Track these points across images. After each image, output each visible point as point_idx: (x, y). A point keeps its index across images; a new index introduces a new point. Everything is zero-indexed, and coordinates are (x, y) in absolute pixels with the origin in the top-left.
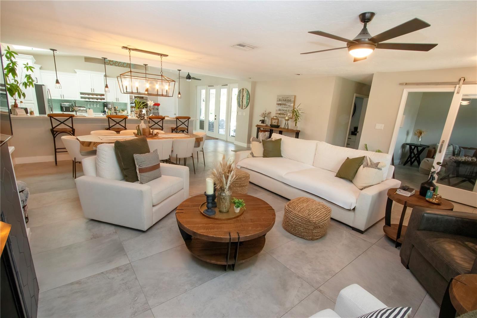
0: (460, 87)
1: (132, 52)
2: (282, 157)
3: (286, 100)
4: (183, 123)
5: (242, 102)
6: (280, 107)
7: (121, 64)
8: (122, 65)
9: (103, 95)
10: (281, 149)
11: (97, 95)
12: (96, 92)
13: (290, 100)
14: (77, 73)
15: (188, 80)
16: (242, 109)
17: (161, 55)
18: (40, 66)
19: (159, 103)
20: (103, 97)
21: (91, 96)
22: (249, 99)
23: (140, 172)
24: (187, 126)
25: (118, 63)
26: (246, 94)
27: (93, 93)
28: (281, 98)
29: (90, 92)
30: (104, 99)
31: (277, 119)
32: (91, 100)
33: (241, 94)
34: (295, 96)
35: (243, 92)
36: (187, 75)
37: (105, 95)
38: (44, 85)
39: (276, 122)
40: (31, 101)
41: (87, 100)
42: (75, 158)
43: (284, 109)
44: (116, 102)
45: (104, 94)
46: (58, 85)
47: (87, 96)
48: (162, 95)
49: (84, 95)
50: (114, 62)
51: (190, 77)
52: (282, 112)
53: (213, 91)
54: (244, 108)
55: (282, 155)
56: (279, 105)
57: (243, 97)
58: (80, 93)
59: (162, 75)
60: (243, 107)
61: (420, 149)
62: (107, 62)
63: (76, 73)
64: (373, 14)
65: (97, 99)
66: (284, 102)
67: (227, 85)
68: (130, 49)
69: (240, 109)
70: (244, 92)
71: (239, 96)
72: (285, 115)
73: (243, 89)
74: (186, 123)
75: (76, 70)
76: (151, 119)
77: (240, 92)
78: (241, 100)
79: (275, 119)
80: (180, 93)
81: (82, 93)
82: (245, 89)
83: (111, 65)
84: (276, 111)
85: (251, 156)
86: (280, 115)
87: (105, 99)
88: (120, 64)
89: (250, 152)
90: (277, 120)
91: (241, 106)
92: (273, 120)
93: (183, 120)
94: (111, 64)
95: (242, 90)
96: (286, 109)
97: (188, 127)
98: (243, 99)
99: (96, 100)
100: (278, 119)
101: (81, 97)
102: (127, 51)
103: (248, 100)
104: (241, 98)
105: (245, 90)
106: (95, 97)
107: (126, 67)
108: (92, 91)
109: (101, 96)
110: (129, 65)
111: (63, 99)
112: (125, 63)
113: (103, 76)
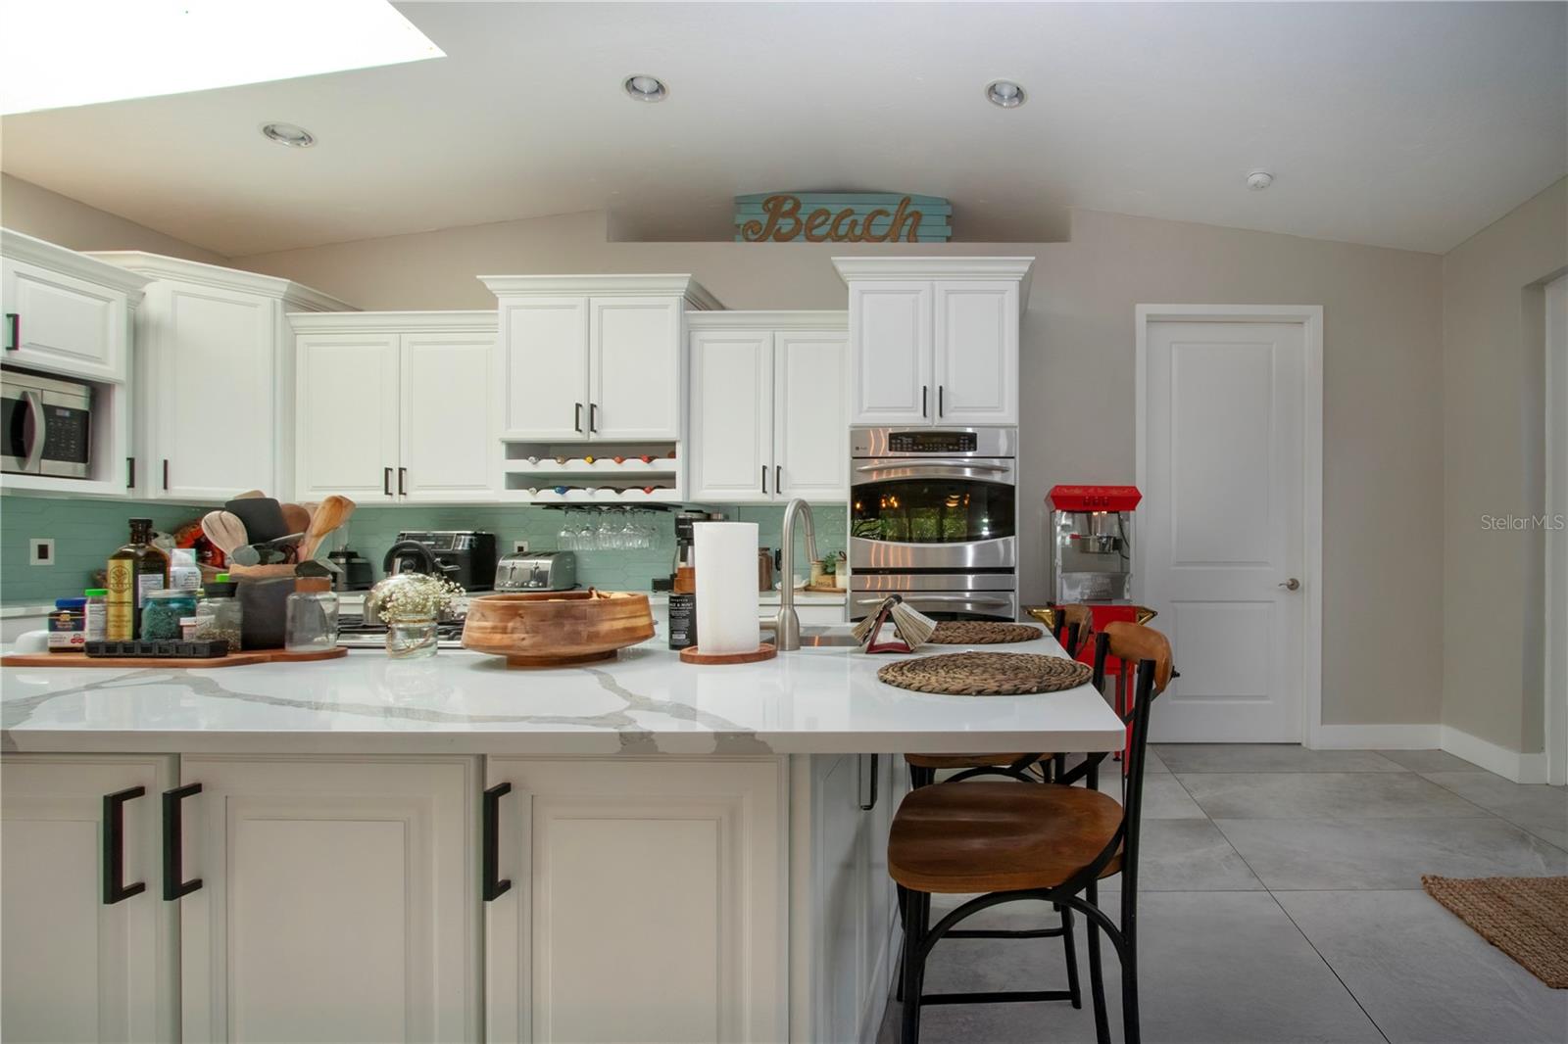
7: (854, 223)
8: (858, 231)
9: (667, 449)
11: (621, 450)
12: (608, 431)
20: (662, 465)
21: (579, 465)
25: (830, 221)
27: (590, 437)
29: (567, 432)
30: (667, 480)
32: (575, 496)
37: (679, 449)
41: (550, 496)
44: (763, 499)
45: (673, 444)
47: (546, 465)
49: (529, 456)
50: (804, 219)
58: (503, 448)
62: (758, 223)
75: (496, 282)
81: (515, 449)
83: (781, 238)
87: (678, 480)
88: (847, 221)
94: (785, 230)
99: (608, 496)
101: (509, 475)
106: (606, 466)
107: (889, 238)
108: (584, 423)
109: (650, 460)
110: (910, 221)
111: (396, 499)
112: (880, 212)
113: (674, 302)
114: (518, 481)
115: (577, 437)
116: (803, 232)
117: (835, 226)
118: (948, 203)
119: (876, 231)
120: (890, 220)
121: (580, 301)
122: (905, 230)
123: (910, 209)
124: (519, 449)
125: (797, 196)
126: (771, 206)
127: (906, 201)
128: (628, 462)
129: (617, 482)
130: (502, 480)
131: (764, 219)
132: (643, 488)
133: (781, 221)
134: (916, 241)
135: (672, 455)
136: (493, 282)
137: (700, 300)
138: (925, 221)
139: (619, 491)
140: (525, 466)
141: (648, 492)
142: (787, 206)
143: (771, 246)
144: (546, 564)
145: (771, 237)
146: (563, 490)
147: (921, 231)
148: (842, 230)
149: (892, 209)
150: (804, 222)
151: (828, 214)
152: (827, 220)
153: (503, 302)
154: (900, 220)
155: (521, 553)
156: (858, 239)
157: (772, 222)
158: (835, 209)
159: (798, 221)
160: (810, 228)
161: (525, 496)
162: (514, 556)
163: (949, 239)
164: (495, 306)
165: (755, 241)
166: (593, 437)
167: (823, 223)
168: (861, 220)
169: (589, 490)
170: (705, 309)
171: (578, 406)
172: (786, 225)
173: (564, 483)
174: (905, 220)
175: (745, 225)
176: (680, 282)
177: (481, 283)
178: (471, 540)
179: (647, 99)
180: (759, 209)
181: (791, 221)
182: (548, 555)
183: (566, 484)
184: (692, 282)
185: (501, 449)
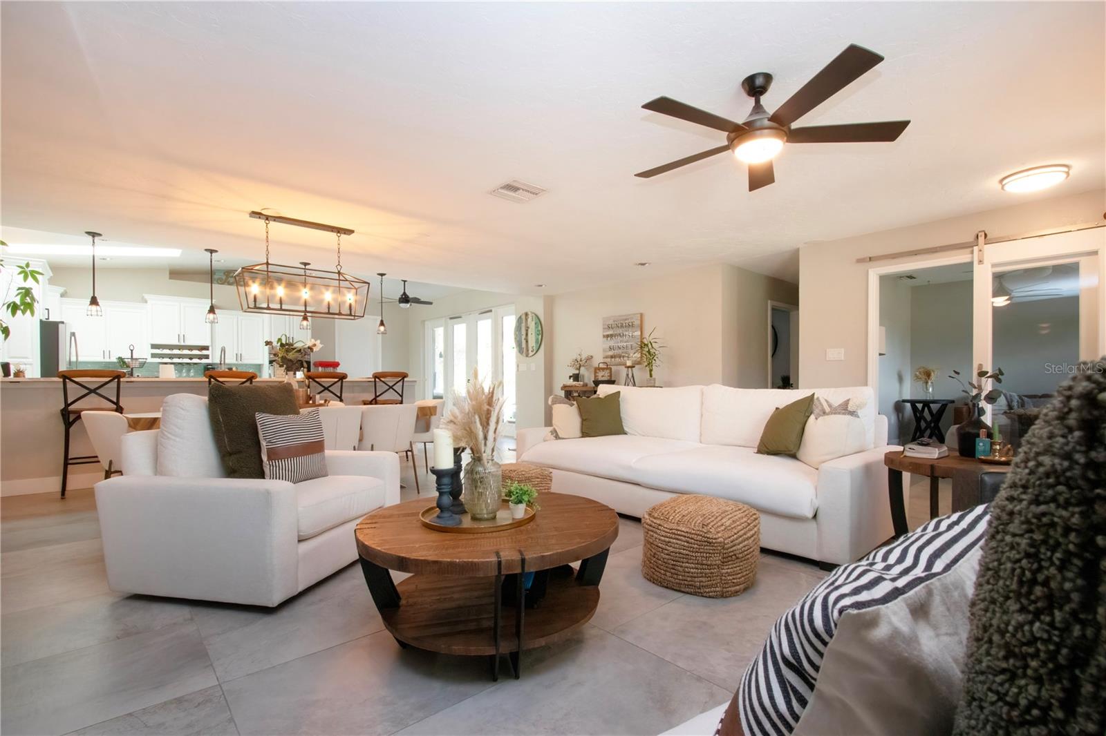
0: (980, 251)
1: (272, 224)
2: (626, 434)
3: (622, 326)
4: (391, 387)
5: (527, 342)
6: (611, 343)
9: (206, 348)
10: (622, 415)
11: (191, 348)
12: (188, 343)
13: (630, 324)
14: (149, 302)
15: (402, 305)
16: (527, 356)
17: (339, 231)
18: (61, 290)
19: (337, 361)
20: (205, 352)
21: (176, 352)
22: (541, 333)
23: (269, 458)
24: (401, 394)
26: (533, 323)
27: (182, 344)
28: (611, 322)
29: (175, 342)
30: (207, 357)
31: (607, 369)
32: (176, 360)
33: (523, 325)
34: (642, 315)
35: (526, 320)
36: (402, 295)
37: (210, 348)
38: (63, 323)
39: (606, 375)
40: (26, 358)
41: (167, 360)
42: (111, 463)
43: (622, 344)
44: (237, 362)
45: (208, 346)
46: (94, 307)
47: (167, 351)
48: (340, 314)
49: (159, 349)
51: (408, 297)
52: (617, 352)
53: (460, 330)
54: (531, 354)
55: (626, 429)
56: (609, 339)
57: (527, 330)
59: (339, 271)
60: (530, 351)
61: (935, 407)
62: (221, 278)
63: (146, 302)
64: (768, 78)
65: (191, 359)
66: (619, 331)
67: (491, 311)
68: (267, 218)
69: (523, 358)
70: (529, 320)
71: (518, 328)
72: (623, 357)
73: (526, 314)
74: (398, 387)
75: (146, 296)
76: (313, 379)
77: (519, 320)
78: (524, 337)
79: (603, 369)
80: (384, 322)
81: (154, 346)
82: (529, 313)
84: (604, 351)
85: (552, 437)
86: (613, 360)
87: (210, 357)
89: (551, 429)
90: (608, 371)
91: (525, 350)
92: (598, 371)
93: (390, 381)
94: (231, 282)
95: (524, 317)
96: (625, 344)
97: (402, 396)
98: (527, 335)
99: (187, 361)
100: (611, 369)
101: (152, 354)
102: (262, 222)
103: (540, 336)
104: (524, 332)
105: (530, 316)
106: (186, 352)
108: (181, 340)
109: (201, 351)
111: (108, 360)
114: (153, 356)
115: (178, 343)
126: (226, 274)
129: (190, 356)
130: (149, 355)
131: (224, 278)
132: (199, 359)
133: (229, 279)
135: (208, 350)
143: (227, 286)
145: (227, 283)
146: (172, 359)
157: (226, 279)
161: (157, 360)
165: (221, 284)
166: (185, 344)
169: (180, 359)
171: (179, 334)
172: (232, 280)
173: (172, 356)
175: (217, 279)
180: (222, 274)
185: (150, 346)
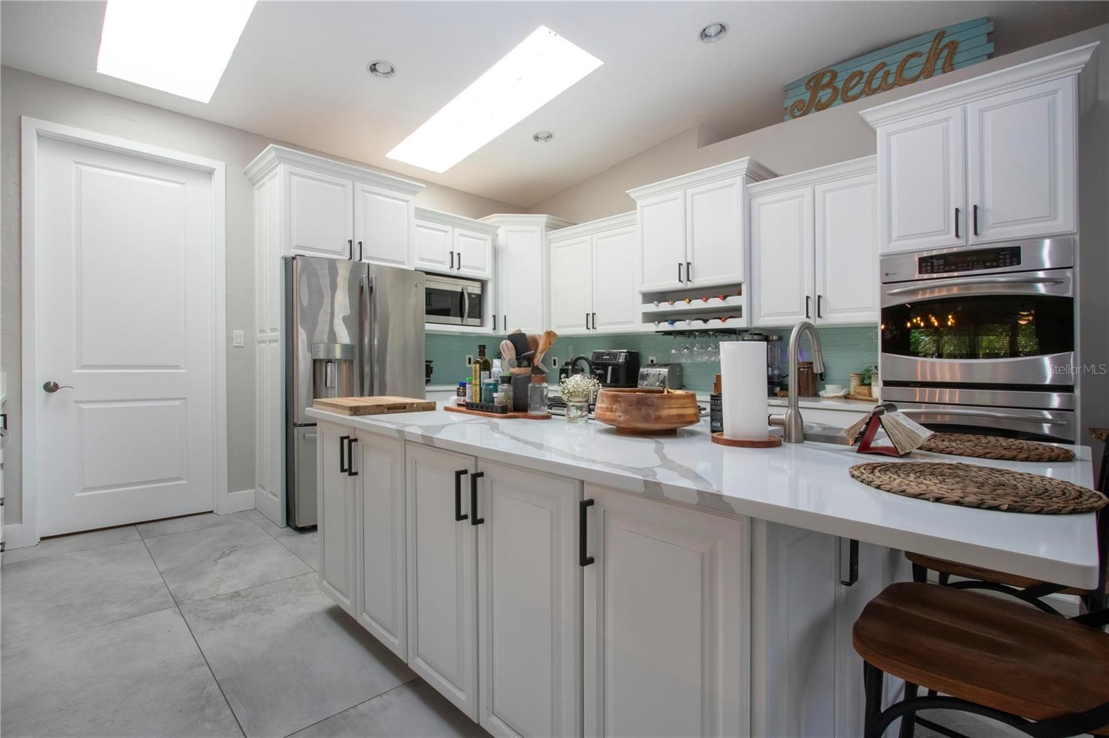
9: (735, 289)
11: (705, 293)
12: (700, 281)
20: (732, 301)
21: (681, 305)
25: (864, 80)
27: (685, 285)
29: (673, 284)
30: (736, 312)
32: (680, 326)
37: (744, 288)
41: (665, 326)
45: (739, 285)
49: (653, 301)
50: (841, 85)
62: (802, 101)
63: (632, 205)
65: (706, 319)
81: (646, 297)
83: (821, 107)
87: (743, 310)
88: (880, 74)
94: (823, 101)
99: (698, 325)
101: (645, 314)
106: (698, 304)
107: (923, 76)
108: (684, 277)
109: (724, 298)
110: (945, 53)
111: (592, 332)
112: (911, 56)
113: (738, 181)
114: (650, 317)
115: (680, 286)
116: (840, 96)
117: (869, 83)
118: (988, 20)
119: (907, 74)
120: (923, 59)
121: (681, 193)
122: (940, 64)
123: (945, 41)
124: (650, 297)
125: (834, 68)
126: (812, 84)
127: (941, 35)
128: (711, 300)
129: (704, 315)
130: (640, 317)
131: (807, 96)
132: (720, 318)
133: (821, 93)
134: (952, 70)
135: (740, 294)
136: (633, 193)
137: (758, 174)
138: (961, 47)
139: (705, 321)
140: (652, 308)
141: (724, 321)
142: (826, 80)
143: (814, 116)
144: (665, 371)
145: (813, 109)
146: (673, 322)
147: (956, 59)
148: (875, 84)
149: (925, 48)
150: (840, 87)
151: (861, 74)
152: (861, 79)
153: (639, 204)
154: (934, 55)
155: (653, 365)
156: (892, 86)
157: (814, 96)
158: (868, 67)
159: (835, 90)
160: (847, 88)
161: (652, 327)
162: (648, 366)
163: (990, 56)
164: (634, 208)
165: (801, 116)
166: (690, 285)
167: (858, 83)
168: (893, 68)
169: (687, 321)
170: (762, 180)
171: (680, 265)
172: (825, 95)
173: (673, 317)
174: (940, 53)
175: (792, 106)
176: (742, 164)
177: (628, 195)
178: (626, 356)
179: (714, 40)
180: (803, 89)
181: (829, 91)
182: (665, 366)
183: (674, 318)
184: (750, 162)
185: (640, 298)
